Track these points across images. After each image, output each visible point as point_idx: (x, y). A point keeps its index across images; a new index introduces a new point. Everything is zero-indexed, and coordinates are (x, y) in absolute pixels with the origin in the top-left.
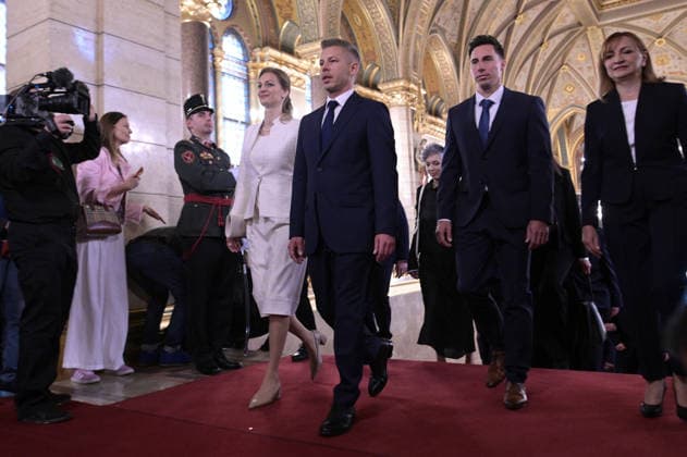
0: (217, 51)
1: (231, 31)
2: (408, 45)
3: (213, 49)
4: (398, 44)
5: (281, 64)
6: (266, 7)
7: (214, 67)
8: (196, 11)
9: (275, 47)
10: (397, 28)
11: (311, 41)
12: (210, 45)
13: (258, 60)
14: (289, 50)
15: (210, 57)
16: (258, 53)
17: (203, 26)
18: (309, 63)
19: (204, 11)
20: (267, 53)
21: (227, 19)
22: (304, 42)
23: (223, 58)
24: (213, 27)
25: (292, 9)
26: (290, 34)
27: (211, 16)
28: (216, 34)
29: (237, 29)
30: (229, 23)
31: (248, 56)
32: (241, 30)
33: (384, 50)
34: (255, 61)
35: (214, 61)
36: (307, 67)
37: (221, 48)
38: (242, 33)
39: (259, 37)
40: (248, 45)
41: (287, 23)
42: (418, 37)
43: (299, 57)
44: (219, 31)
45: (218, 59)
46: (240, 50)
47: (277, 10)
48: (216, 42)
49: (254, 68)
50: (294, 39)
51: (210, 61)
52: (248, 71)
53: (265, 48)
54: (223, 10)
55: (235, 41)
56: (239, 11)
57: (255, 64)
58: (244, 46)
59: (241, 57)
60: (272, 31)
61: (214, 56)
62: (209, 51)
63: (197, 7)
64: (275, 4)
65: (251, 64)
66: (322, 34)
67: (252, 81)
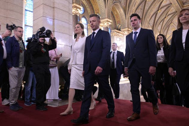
1: (84, 17)
2: (129, 19)
3: (79, 21)
4: (126, 19)
6: (92, 10)
8: (75, 12)
10: (126, 15)
11: (104, 19)
12: (78, 20)
17: (77, 16)
18: (103, 24)
19: (77, 12)
21: (83, 14)
22: (102, 19)
24: (79, 16)
25: (99, 11)
27: (79, 13)
29: (85, 16)
30: (83, 15)
31: (88, 23)
33: (122, 21)
36: (102, 25)
37: (81, 21)
38: (86, 17)
44: (81, 17)
46: (86, 21)
47: (95, 11)
52: (88, 26)
54: (82, 11)
55: (85, 19)
56: (86, 12)
58: (87, 20)
59: (86, 23)
63: (76, 11)
64: (94, 9)
66: (106, 17)
67: (89, 29)
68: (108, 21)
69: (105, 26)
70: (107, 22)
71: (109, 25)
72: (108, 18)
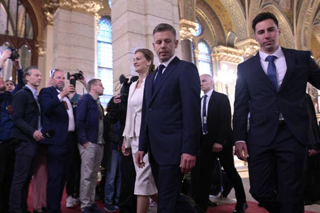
0: (195, 51)
1: (202, 40)
2: (300, 33)
3: (193, 50)
4: (293, 34)
5: (227, 53)
7: (195, 58)
8: (185, 35)
9: (224, 45)
10: (292, 26)
11: (243, 40)
12: (192, 48)
13: (216, 52)
14: (232, 46)
15: (193, 53)
16: (216, 49)
17: (189, 41)
18: (243, 51)
19: (189, 34)
20: (220, 49)
21: (200, 35)
22: (239, 41)
23: (198, 54)
24: (193, 40)
25: (232, 26)
26: (232, 38)
27: (192, 36)
28: (195, 43)
29: (205, 39)
30: (200, 37)
31: (211, 51)
32: (207, 39)
33: (285, 38)
34: (214, 53)
35: (194, 55)
36: (241, 53)
37: (197, 49)
38: (207, 41)
39: (216, 42)
40: (210, 46)
41: (229, 33)
42: (306, 28)
43: (237, 48)
44: (196, 42)
45: (196, 54)
46: (207, 48)
47: (224, 27)
48: (195, 47)
49: (214, 56)
50: (233, 40)
51: (193, 56)
52: (211, 58)
53: (219, 46)
54: (198, 32)
55: (204, 45)
56: (205, 31)
57: (214, 55)
58: (208, 47)
59: (207, 52)
60: (222, 37)
61: (194, 53)
62: (192, 51)
63: (186, 33)
64: (223, 25)
65: (212, 54)
66: (248, 36)
67: (213, 63)
68: (252, 44)
69: (247, 54)
70: (251, 46)
71: (255, 51)
72: (253, 38)
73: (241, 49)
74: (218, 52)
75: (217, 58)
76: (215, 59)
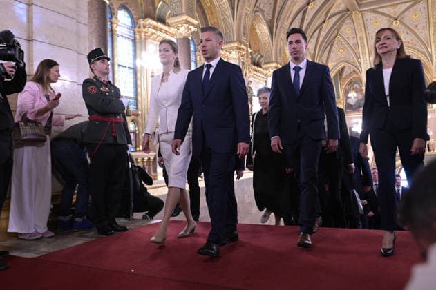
0: (114, 20)
1: (123, 7)
2: (240, 19)
3: (111, 18)
4: (233, 19)
5: (157, 30)
7: (112, 30)
9: (153, 18)
10: (233, 8)
11: (177, 15)
12: (109, 16)
13: (142, 27)
14: (162, 21)
15: (109, 23)
16: (142, 22)
17: (105, 3)
18: (176, 30)
20: (147, 23)
22: (173, 15)
23: (118, 25)
24: (111, 3)
26: (163, 10)
28: (114, 9)
29: (127, 6)
30: (122, 2)
31: (135, 24)
32: (130, 7)
33: (224, 23)
34: (139, 27)
35: (112, 27)
36: (174, 33)
37: (116, 18)
38: (131, 9)
39: (142, 12)
40: (135, 17)
41: (161, 3)
42: (247, 14)
43: (169, 26)
44: (115, 7)
45: (115, 26)
46: (129, 20)
48: (113, 14)
49: (139, 32)
50: (166, 14)
51: (109, 26)
52: (135, 34)
53: (146, 19)
55: (127, 14)
57: (139, 30)
58: (132, 18)
59: (130, 25)
60: (151, 8)
61: (111, 23)
62: (108, 20)
65: (136, 29)
66: (184, 11)
67: (137, 41)
68: (187, 22)
69: (181, 34)
70: (186, 25)
71: (190, 32)
72: (189, 15)
73: (174, 27)
74: (145, 27)
75: (143, 34)
76: (140, 36)
